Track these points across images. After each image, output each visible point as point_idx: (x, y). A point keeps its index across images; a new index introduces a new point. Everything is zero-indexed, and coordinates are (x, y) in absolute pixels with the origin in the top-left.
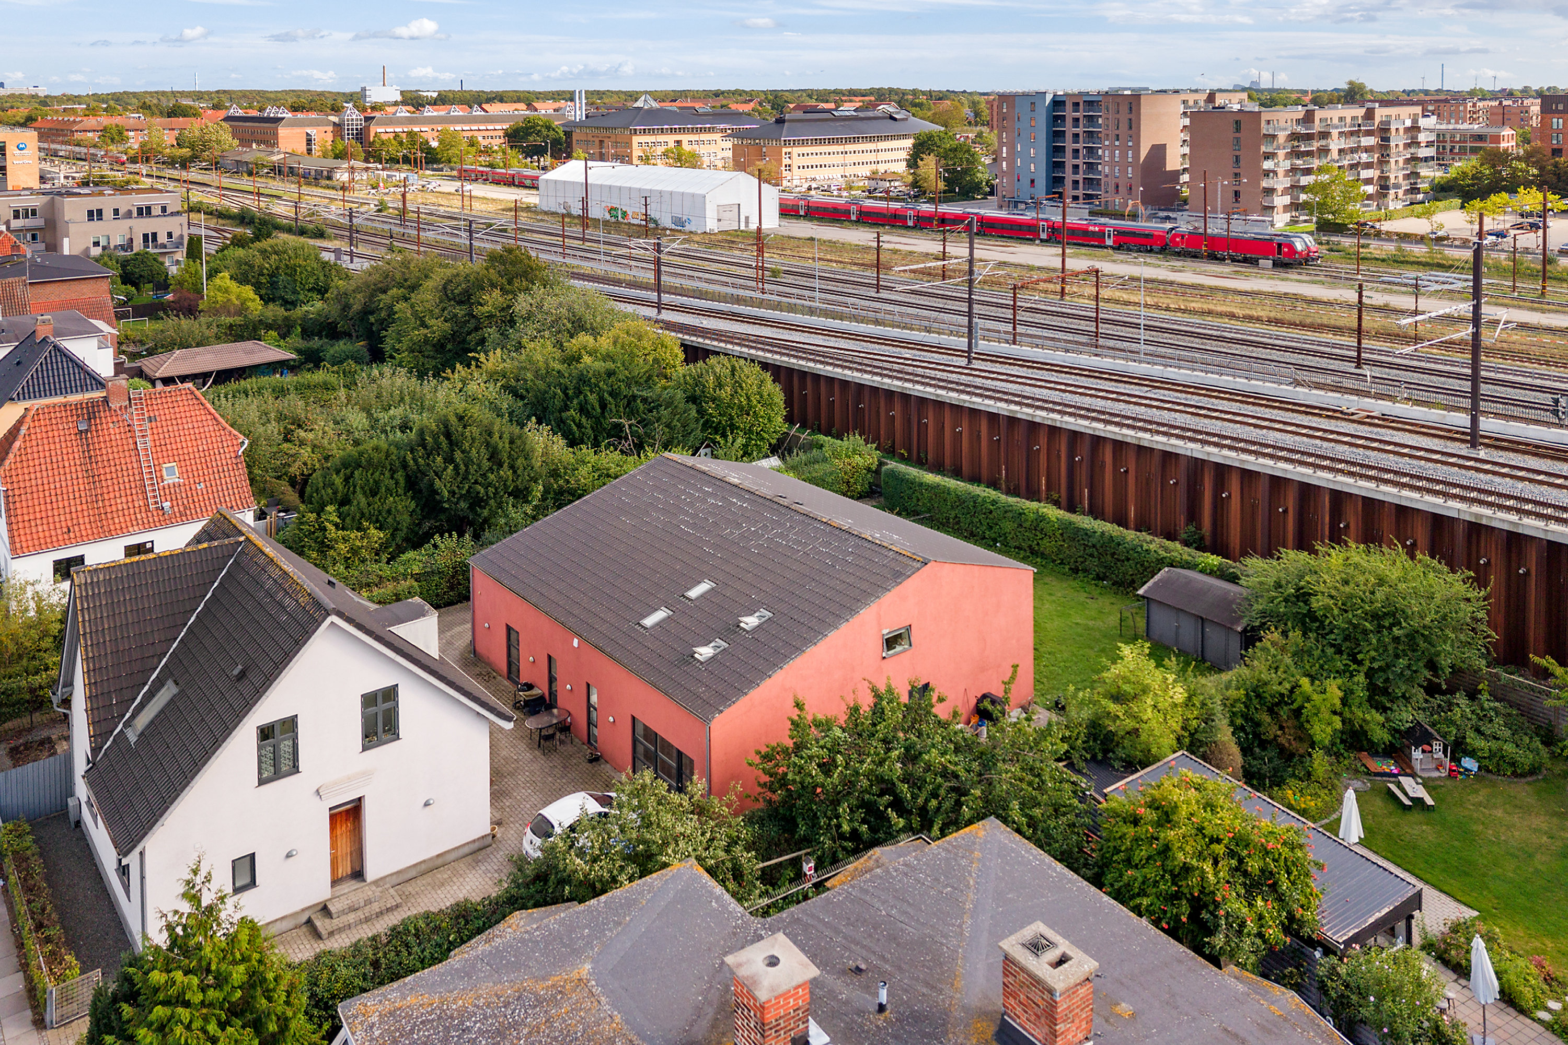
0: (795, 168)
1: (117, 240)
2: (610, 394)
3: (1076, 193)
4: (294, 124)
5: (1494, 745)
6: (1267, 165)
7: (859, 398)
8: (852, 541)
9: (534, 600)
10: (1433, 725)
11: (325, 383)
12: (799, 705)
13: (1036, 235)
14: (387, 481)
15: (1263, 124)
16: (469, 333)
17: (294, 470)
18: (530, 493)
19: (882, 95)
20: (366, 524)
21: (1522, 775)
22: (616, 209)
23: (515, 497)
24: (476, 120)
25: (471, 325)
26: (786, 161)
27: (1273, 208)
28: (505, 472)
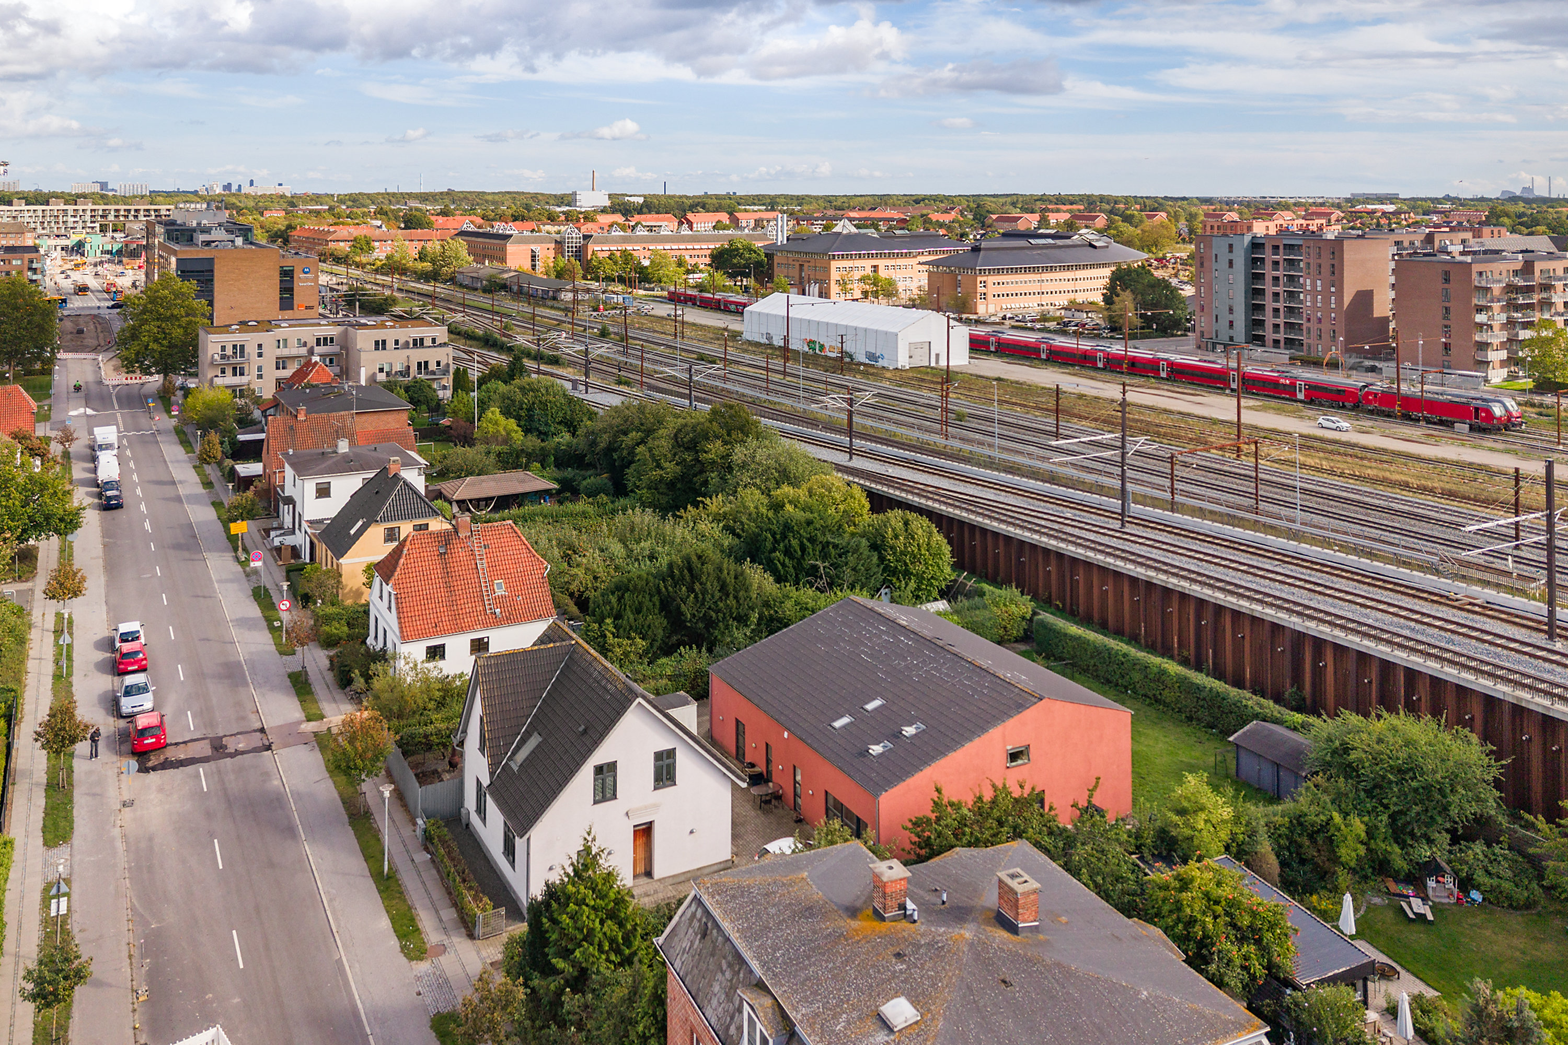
0: (990, 297)
1: (398, 367)
2: (809, 540)
3: (1277, 337)
4: (523, 241)
5: (1495, 882)
6: (1480, 318)
7: (1020, 554)
8: (989, 678)
9: (756, 701)
10: (1449, 862)
11: (584, 512)
12: (938, 790)
13: (1227, 385)
14: (647, 603)
15: (1475, 276)
16: (695, 475)
17: (573, 587)
18: (748, 619)
19: (1092, 203)
20: (633, 634)
21: (1517, 908)
22: (814, 342)
23: (738, 622)
24: (684, 239)
25: (697, 469)
26: (980, 290)
27: (1488, 363)
28: (731, 601)
